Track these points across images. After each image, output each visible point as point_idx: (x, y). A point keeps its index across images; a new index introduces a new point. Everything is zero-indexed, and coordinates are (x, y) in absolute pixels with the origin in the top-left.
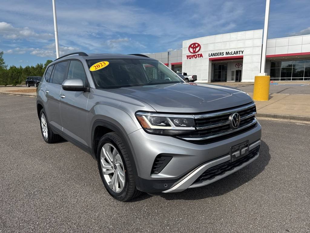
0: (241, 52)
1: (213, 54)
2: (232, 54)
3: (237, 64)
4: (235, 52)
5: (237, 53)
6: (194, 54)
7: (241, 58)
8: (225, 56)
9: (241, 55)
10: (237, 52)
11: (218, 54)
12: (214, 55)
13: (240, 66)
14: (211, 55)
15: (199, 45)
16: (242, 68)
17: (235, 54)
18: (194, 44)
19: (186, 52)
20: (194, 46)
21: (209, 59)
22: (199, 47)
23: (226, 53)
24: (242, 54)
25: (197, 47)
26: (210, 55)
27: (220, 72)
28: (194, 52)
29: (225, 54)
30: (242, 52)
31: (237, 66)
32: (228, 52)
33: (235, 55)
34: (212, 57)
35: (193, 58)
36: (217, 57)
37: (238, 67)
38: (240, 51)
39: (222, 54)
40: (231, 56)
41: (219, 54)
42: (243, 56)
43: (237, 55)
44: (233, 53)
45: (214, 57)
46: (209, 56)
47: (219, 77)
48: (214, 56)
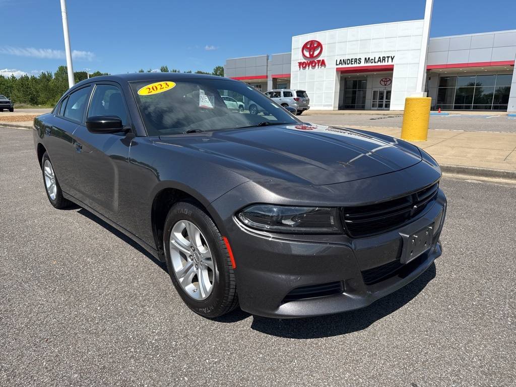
0: (390, 59)
1: (344, 60)
2: (375, 62)
3: (384, 80)
4: (380, 58)
5: (383, 60)
6: (311, 60)
7: (390, 69)
8: (363, 64)
9: (390, 63)
10: (384, 58)
11: (352, 61)
12: (344, 62)
13: (389, 83)
14: (340, 63)
15: (319, 45)
16: (391, 87)
17: (379, 62)
18: (312, 42)
19: (297, 56)
20: (310, 46)
21: (337, 68)
22: (320, 49)
23: (366, 59)
24: (392, 61)
25: (317, 47)
26: (338, 63)
27: (354, 93)
28: (312, 56)
29: (363, 61)
30: (392, 59)
31: (383, 83)
32: (369, 58)
33: (379, 64)
34: (340, 66)
35: (309, 66)
36: (350, 66)
37: (385, 85)
38: (388, 57)
39: (358, 61)
40: (374, 64)
41: (354, 60)
42: (393, 65)
43: (383, 64)
44: (376, 60)
45: (344, 66)
46: (337, 65)
47: (353, 101)
48: (345, 64)
